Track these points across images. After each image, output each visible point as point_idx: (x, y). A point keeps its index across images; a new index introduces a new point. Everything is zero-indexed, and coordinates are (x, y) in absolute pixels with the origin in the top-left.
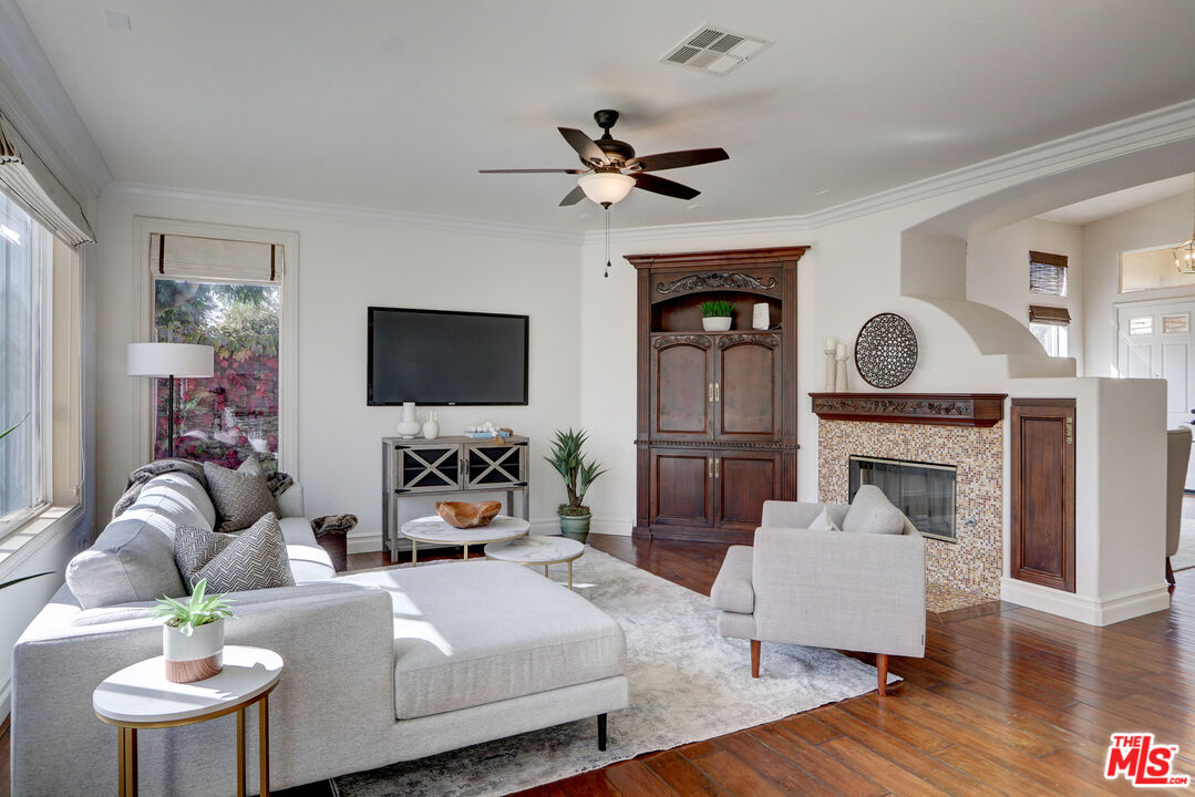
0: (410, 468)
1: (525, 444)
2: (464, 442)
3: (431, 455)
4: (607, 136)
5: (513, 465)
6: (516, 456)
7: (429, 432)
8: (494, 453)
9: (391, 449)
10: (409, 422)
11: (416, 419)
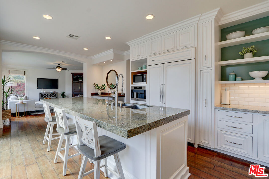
0: (42, 96)
1: (57, 93)
2: (49, 93)
3: (45, 94)
4: (59, 66)
5: (56, 95)
6: (56, 94)
7: (45, 92)
8: (53, 94)
9: (40, 94)
10: (42, 91)
11: (43, 90)
